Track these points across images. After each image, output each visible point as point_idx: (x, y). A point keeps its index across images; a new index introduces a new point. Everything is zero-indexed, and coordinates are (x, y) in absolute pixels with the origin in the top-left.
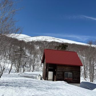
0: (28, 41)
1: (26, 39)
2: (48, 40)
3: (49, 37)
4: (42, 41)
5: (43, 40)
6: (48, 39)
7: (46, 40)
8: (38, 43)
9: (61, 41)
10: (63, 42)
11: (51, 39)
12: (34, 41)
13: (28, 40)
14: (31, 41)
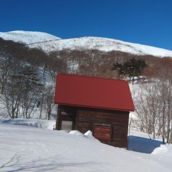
0: (52, 50)
1: (48, 43)
2: (102, 46)
3: (106, 39)
4: (88, 51)
5: (91, 47)
6: (102, 44)
7: (97, 48)
8: (78, 54)
9: (135, 50)
10: (140, 51)
11: (111, 43)
12: (68, 49)
13: (53, 47)
14: (61, 49)
